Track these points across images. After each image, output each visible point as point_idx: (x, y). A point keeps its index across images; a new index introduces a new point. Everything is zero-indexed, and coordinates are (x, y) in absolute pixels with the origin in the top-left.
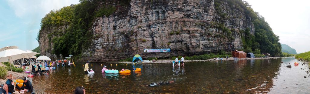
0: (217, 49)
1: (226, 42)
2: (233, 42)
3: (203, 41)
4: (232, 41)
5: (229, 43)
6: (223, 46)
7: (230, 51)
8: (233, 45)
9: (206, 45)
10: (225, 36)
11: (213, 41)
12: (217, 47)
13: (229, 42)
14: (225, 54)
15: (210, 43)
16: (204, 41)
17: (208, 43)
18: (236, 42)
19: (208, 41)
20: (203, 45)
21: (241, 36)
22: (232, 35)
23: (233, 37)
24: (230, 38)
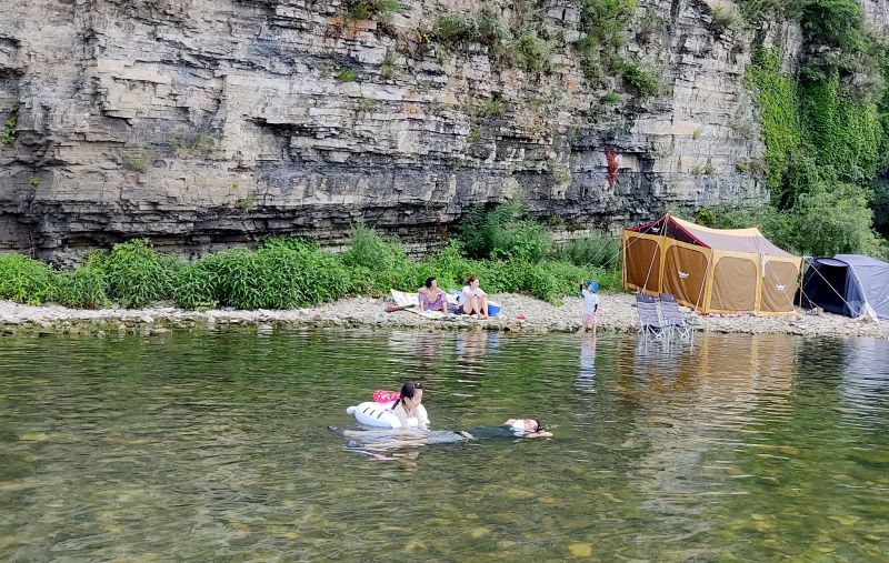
0: (440, 187)
1: (564, 119)
2: (643, 125)
3: (260, 81)
4: (633, 112)
5: (602, 126)
6: (517, 159)
7: (602, 219)
8: (645, 159)
9: (311, 132)
10: (560, 50)
11: (397, 94)
12: (448, 164)
13: (592, 115)
14: (534, 256)
15: (361, 107)
16: (282, 85)
17: (328, 115)
18: (682, 127)
19: (330, 85)
20: (261, 123)
21: (745, 58)
22: (641, 39)
23: (648, 63)
24: (611, 70)
